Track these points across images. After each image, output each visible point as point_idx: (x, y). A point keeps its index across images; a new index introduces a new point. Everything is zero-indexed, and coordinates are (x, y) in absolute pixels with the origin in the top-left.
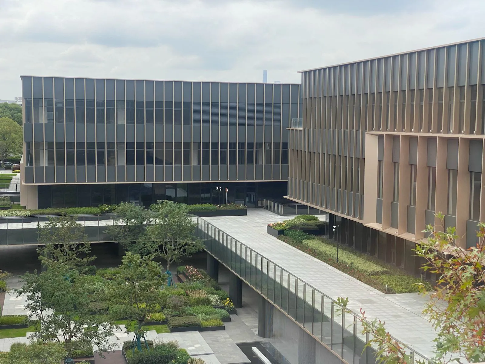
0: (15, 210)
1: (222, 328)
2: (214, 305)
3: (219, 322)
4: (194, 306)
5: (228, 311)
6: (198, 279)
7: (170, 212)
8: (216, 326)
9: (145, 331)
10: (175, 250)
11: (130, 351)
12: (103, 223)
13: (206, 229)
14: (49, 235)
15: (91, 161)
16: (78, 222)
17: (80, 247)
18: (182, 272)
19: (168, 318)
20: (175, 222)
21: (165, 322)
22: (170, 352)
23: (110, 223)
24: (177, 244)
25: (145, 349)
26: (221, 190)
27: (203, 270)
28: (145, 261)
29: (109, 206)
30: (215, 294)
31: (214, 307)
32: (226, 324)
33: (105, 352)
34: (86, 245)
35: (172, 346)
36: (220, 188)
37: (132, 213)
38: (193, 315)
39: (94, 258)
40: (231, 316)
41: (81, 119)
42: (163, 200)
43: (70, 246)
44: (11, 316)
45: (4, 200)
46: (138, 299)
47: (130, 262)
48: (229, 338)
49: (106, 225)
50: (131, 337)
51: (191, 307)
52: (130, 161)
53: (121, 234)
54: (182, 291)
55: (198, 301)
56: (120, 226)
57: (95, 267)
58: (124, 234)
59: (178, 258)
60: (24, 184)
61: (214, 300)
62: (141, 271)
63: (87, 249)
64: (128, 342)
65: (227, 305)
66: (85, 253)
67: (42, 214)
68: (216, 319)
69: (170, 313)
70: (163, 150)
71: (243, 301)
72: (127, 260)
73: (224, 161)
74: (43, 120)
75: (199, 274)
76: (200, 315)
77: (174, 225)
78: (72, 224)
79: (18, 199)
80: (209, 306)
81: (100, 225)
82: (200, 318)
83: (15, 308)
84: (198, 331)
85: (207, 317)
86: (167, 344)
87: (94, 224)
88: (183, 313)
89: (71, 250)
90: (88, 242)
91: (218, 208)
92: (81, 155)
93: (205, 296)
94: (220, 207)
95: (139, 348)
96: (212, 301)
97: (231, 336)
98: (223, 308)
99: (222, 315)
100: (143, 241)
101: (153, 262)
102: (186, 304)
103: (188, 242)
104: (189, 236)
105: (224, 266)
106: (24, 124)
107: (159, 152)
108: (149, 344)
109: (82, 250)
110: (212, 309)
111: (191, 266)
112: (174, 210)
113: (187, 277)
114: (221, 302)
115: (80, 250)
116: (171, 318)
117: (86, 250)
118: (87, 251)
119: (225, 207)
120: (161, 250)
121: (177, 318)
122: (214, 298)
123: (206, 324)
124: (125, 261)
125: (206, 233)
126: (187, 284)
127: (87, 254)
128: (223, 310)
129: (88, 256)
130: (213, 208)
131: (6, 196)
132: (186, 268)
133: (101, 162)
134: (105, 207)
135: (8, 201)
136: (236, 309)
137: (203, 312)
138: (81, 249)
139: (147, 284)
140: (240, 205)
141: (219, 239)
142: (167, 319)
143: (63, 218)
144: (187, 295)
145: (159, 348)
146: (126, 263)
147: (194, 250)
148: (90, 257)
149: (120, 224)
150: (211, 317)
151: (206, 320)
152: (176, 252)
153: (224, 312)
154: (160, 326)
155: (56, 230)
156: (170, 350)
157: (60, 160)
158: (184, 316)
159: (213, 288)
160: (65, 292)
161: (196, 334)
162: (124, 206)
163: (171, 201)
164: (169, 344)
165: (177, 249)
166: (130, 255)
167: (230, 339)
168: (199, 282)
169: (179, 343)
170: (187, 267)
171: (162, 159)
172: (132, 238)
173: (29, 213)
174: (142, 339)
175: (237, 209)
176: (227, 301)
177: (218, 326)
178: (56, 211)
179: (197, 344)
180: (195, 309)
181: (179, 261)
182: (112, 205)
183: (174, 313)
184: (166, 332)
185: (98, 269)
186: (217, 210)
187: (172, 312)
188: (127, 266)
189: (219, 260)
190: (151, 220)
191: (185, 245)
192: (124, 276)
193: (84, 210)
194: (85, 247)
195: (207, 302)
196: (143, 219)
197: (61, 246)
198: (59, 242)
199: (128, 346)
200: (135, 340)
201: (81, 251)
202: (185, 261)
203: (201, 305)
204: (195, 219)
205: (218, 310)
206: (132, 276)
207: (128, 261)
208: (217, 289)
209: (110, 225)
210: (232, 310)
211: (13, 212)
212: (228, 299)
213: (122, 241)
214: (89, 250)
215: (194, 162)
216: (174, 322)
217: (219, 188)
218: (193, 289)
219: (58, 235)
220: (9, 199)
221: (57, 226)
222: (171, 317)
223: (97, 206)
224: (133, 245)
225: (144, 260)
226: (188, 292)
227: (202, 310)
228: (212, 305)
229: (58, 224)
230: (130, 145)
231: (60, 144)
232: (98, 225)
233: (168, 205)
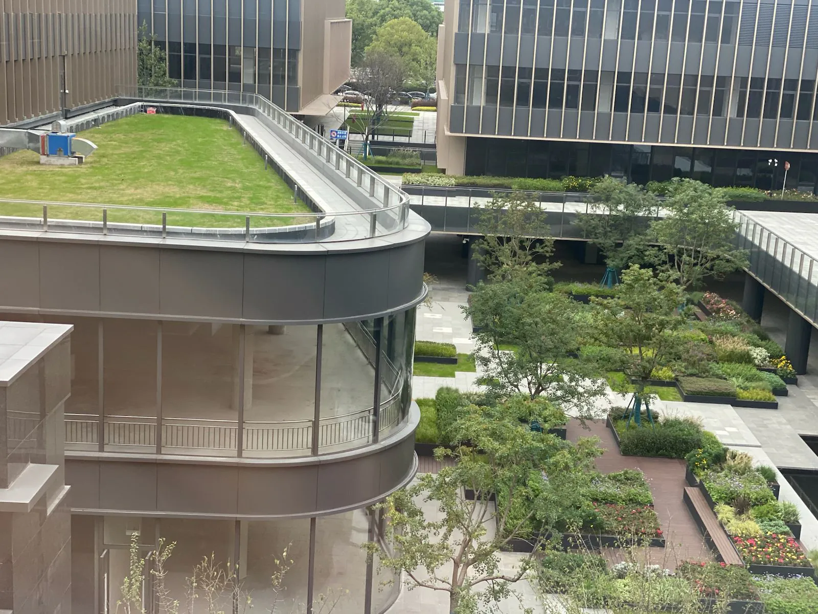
0: (432, 174)
1: (774, 406)
2: (758, 366)
3: (768, 394)
4: (723, 364)
5: (781, 377)
6: (728, 318)
7: (694, 199)
8: (762, 401)
9: (652, 396)
10: (695, 265)
11: (622, 423)
12: (571, 208)
13: (750, 233)
14: (493, 221)
15: (556, 103)
16: (537, 204)
17: (538, 245)
18: (696, 302)
19: (679, 377)
20: (702, 218)
21: (673, 383)
22: (690, 434)
23: (581, 208)
24: (701, 256)
25: (646, 424)
26: (776, 165)
27: (734, 303)
28: (661, 281)
29: (580, 181)
30: (759, 346)
31: (758, 369)
32: (780, 400)
33: (590, 421)
34: (547, 243)
35: (692, 425)
36: (776, 161)
37: (622, 196)
38: (721, 378)
39: (557, 265)
40: (788, 387)
41: (545, 30)
42: (683, 179)
43: (521, 242)
44: (431, 343)
45: (411, 156)
46: (641, 339)
47: (637, 280)
48: (785, 424)
49: (575, 212)
50: (625, 401)
51: (718, 363)
52: (621, 106)
53: (600, 230)
54: (703, 336)
55: (730, 356)
56: (598, 215)
57: (553, 279)
58: (605, 228)
59: (698, 280)
60: (448, 133)
61: (758, 356)
62: (654, 298)
63: (549, 250)
64: (618, 409)
65: (781, 367)
66: (545, 256)
67: (473, 185)
68: (764, 390)
69: (683, 370)
70: (680, 88)
71: (808, 363)
72: (632, 277)
73: (786, 113)
74: (485, 28)
75: (731, 310)
76: (734, 379)
77: (699, 223)
78: (528, 206)
79: (433, 157)
80: (750, 366)
81: (565, 211)
82: (734, 385)
83: (434, 331)
84: (730, 406)
85: (747, 384)
86: (684, 421)
87: (553, 207)
88: (704, 373)
89: (522, 248)
90: (550, 238)
91: (768, 197)
92: (540, 89)
93: (743, 348)
94: (771, 194)
95: (636, 421)
96: (754, 358)
97: (790, 422)
98: (775, 372)
99: (772, 383)
100: (637, 244)
101: (674, 284)
102: (711, 358)
103: (720, 253)
104: (724, 243)
105: (781, 301)
106: (456, 33)
107: (673, 93)
108: (652, 417)
109: (541, 250)
110: (754, 371)
111: (714, 295)
112: (700, 197)
113: (707, 313)
114: (770, 362)
115: (537, 250)
116: (684, 378)
117: (547, 250)
118: (547, 252)
119: (782, 195)
121: (694, 379)
122: (759, 353)
123: (744, 395)
124: (628, 278)
125: (749, 241)
126: (711, 325)
127: (547, 258)
128: (773, 375)
129: (548, 260)
130: (757, 196)
131: (415, 151)
132: (706, 297)
133: (572, 104)
134: (573, 182)
135: (417, 158)
136: (797, 376)
137: (739, 374)
138: (539, 249)
139: (662, 320)
140: (810, 194)
141: (775, 252)
142: (677, 380)
143: (516, 196)
144: (711, 342)
145: (671, 426)
146: (629, 282)
147: (729, 268)
148: (551, 263)
149: (599, 212)
150: (754, 384)
151: (746, 389)
152: (698, 268)
153: (777, 379)
154: (665, 389)
155: (502, 214)
156: (691, 431)
157: (507, 99)
158: (707, 377)
159: (756, 336)
160: (538, 319)
161: (728, 410)
162: (608, 181)
163: (698, 181)
164: (686, 421)
165: (699, 264)
166: (638, 269)
167: (789, 427)
168: (731, 323)
169: (704, 422)
170: (707, 295)
171: (675, 106)
172: (618, 237)
173: (453, 181)
174: (643, 408)
175: (803, 200)
176: (781, 361)
177: (767, 401)
178: (495, 181)
179: (730, 426)
180: (726, 367)
181: (700, 284)
182: (583, 178)
183: (690, 371)
184: (675, 399)
185: (557, 282)
186: (766, 201)
187: (686, 368)
188: (630, 287)
189: (772, 290)
190: (652, 208)
191: (713, 259)
192: (623, 303)
193: (539, 184)
194: (546, 246)
195: (746, 359)
196: (638, 207)
197: (509, 240)
198: (506, 233)
199: (618, 415)
200: (631, 407)
201: (538, 252)
202: (710, 283)
203: (736, 362)
204: (735, 216)
205: (765, 375)
206: (638, 304)
207: (632, 280)
208: (763, 338)
209: (583, 212)
210: (789, 376)
211: (430, 178)
212: (784, 357)
213: (600, 240)
214: (552, 252)
215: (730, 111)
216: (689, 385)
217: (773, 161)
218: (723, 334)
219: (505, 223)
220: (419, 156)
221: (506, 208)
222: (684, 376)
223: (557, 178)
224: (619, 249)
225: (659, 280)
226: (714, 338)
227: (738, 371)
228: (755, 365)
229: (506, 204)
230: (624, 77)
231: (509, 71)
232: (562, 211)
233: (692, 187)
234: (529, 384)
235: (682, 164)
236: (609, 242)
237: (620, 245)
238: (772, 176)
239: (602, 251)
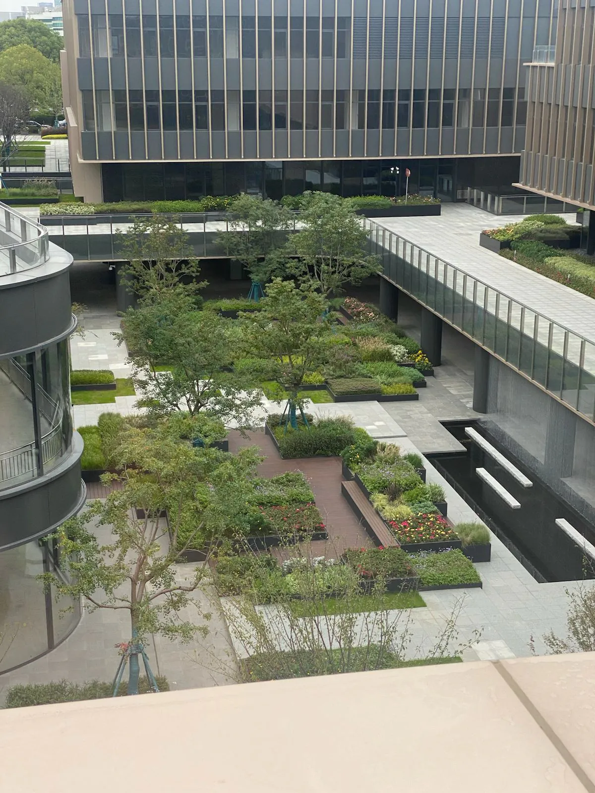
0: (70, 203)
1: (415, 398)
2: (398, 362)
3: (409, 387)
4: (367, 363)
5: (419, 370)
6: (368, 320)
7: (326, 211)
8: (404, 394)
9: (305, 400)
10: (334, 273)
11: (280, 429)
12: (212, 227)
13: (381, 238)
14: (137, 246)
15: (186, 124)
16: (178, 226)
17: (183, 266)
18: (338, 308)
19: (328, 380)
20: (336, 228)
21: (324, 386)
22: (343, 432)
23: (221, 227)
24: (338, 264)
25: (302, 428)
26: (398, 172)
27: (372, 305)
28: (303, 292)
29: (218, 200)
30: (398, 344)
31: (398, 365)
32: (419, 391)
33: (249, 430)
34: (193, 264)
35: (343, 424)
36: (398, 169)
37: (259, 212)
38: (366, 377)
39: (204, 284)
40: (426, 379)
41: (167, 52)
42: (314, 192)
43: (167, 264)
44: (88, 371)
45: (47, 187)
46: (290, 348)
47: (280, 292)
48: (428, 413)
49: (216, 231)
50: (281, 408)
51: (362, 364)
52: (249, 123)
53: (242, 247)
54: (347, 339)
55: (372, 355)
56: (238, 232)
57: (202, 298)
58: (246, 245)
59: (338, 287)
60: (81, 161)
61: (398, 353)
62: (298, 308)
63: (195, 270)
64: (275, 416)
65: (418, 361)
66: (192, 276)
67: (113, 211)
68: (405, 384)
69: (332, 373)
70: (303, 104)
71: (442, 354)
72: (276, 290)
73: (403, 122)
74: (107, 53)
75: (370, 312)
76: (378, 377)
77: (333, 233)
78: (169, 229)
79: (69, 186)
80: (391, 363)
81: (206, 231)
82: (378, 381)
83: (89, 359)
84: (376, 402)
85: (390, 380)
86: (336, 420)
87: (195, 228)
88: (350, 374)
89: (169, 270)
90: (195, 259)
91: (393, 203)
92: (169, 111)
93: (383, 347)
94: (396, 201)
95: (293, 425)
96: (395, 355)
97: (430, 411)
98: (413, 366)
99: (412, 377)
100: (278, 258)
101: (315, 293)
102: (356, 359)
103: (355, 260)
104: (357, 250)
105: (415, 301)
106: (78, 59)
107: (297, 109)
108: (307, 420)
109: (187, 271)
110: (395, 367)
111: (353, 299)
112: (332, 208)
113: (349, 317)
114: (408, 357)
115: (183, 271)
116: (332, 381)
117: (193, 271)
118: (193, 272)
119: (405, 201)
120: (312, 274)
121: (342, 380)
122: (398, 351)
123: (389, 390)
124: (272, 291)
125: (380, 246)
126: (353, 328)
127: (194, 277)
128: (412, 369)
129: (194, 280)
130: (384, 203)
131: (50, 181)
132: (346, 303)
133: (202, 125)
134: (212, 202)
135: (53, 188)
136: (433, 368)
137: (382, 372)
138: (184, 270)
139: (308, 328)
140: (430, 198)
141: (404, 255)
142: (327, 382)
143: (157, 220)
144: (355, 344)
145: (325, 426)
146: (274, 295)
147: (365, 274)
148: (198, 282)
149: (239, 229)
150: (396, 380)
151: (389, 384)
152: (336, 276)
153: (416, 373)
154: (316, 392)
155: (145, 238)
156: (343, 430)
157: (137, 122)
158: (353, 377)
159: (394, 335)
160: (189, 339)
161: (375, 405)
162: (245, 199)
163: (328, 194)
164: (338, 420)
165: (337, 272)
166: (280, 282)
167: (429, 415)
168: (371, 325)
169: (355, 420)
170: (347, 300)
171: (300, 121)
172: (259, 252)
173: (92, 209)
174: (298, 412)
175: (425, 204)
176: (418, 356)
177: (408, 394)
178: (135, 206)
179: (379, 421)
180: (370, 366)
181: (340, 290)
182: (221, 197)
183: (338, 373)
184: (327, 401)
185: (206, 300)
186: (392, 207)
187: (334, 371)
188: (275, 299)
189: (405, 291)
190: (289, 222)
191: (350, 266)
192: (270, 316)
193: (178, 206)
194: (191, 266)
195: (386, 356)
196: (276, 222)
197: (154, 263)
198: (150, 257)
199: (275, 422)
200: (287, 412)
201: (184, 273)
202: (348, 289)
203: (379, 361)
204: (365, 224)
205: (405, 370)
206: (284, 315)
207: (277, 292)
208: (401, 336)
209: (223, 231)
210: (426, 369)
211: (68, 208)
212: (420, 352)
213: (243, 257)
214: (198, 271)
215: (352, 124)
216: (339, 387)
217: (395, 169)
218: (364, 335)
219: (148, 247)
220: (54, 186)
221: (148, 232)
222: (332, 379)
223: (196, 199)
224: (261, 264)
225: (301, 290)
226: (357, 340)
227: (381, 369)
228: (396, 362)
229: (147, 228)
230: (249, 95)
231: (136, 94)
232: (203, 231)
233: (323, 199)
234: (188, 401)
235: (312, 177)
236: (251, 258)
237: (263, 259)
238: (395, 182)
239: (246, 267)
